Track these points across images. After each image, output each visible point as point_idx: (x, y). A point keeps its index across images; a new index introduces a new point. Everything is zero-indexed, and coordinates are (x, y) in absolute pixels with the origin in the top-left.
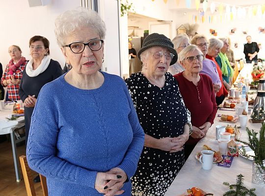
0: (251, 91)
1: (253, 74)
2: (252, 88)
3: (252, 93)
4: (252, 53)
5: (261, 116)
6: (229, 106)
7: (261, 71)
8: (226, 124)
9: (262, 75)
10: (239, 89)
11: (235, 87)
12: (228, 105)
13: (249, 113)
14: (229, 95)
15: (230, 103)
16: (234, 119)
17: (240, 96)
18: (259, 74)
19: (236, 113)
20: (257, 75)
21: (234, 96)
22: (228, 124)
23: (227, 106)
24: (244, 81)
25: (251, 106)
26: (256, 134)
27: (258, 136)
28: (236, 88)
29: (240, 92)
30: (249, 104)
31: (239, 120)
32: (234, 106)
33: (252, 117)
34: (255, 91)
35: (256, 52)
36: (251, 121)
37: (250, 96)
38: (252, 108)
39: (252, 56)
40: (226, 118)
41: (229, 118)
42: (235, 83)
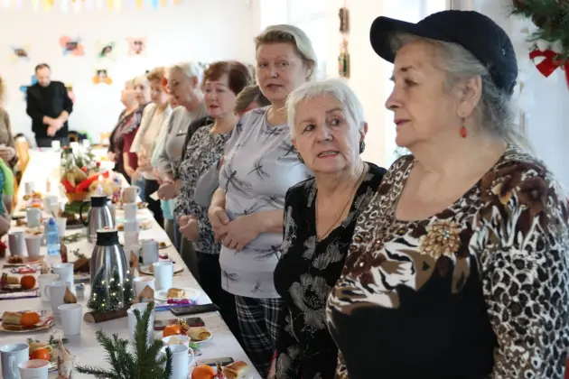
0: (69, 233)
1: (65, 181)
2: (71, 223)
3: (75, 239)
4: (55, 116)
5: (114, 301)
6: (18, 286)
7: (87, 171)
8: (22, 339)
9: (94, 183)
10: (36, 229)
11: (19, 224)
12: (15, 281)
13: (81, 297)
14: (8, 252)
15: (19, 277)
16: (44, 319)
17: (43, 251)
18: (84, 180)
19: (44, 303)
20: (77, 182)
21: (25, 253)
22: (29, 336)
23: (12, 286)
24: (42, 205)
25: (80, 277)
26: (124, 343)
27: (130, 349)
28: (22, 229)
29: (42, 240)
30: (76, 271)
31: (57, 319)
32: (33, 280)
33: (91, 305)
34: (82, 231)
35: (65, 113)
36: (92, 318)
37: (71, 247)
38: (86, 281)
39: (55, 125)
40: (18, 320)
41: (28, 320)
42: (16, 213)
